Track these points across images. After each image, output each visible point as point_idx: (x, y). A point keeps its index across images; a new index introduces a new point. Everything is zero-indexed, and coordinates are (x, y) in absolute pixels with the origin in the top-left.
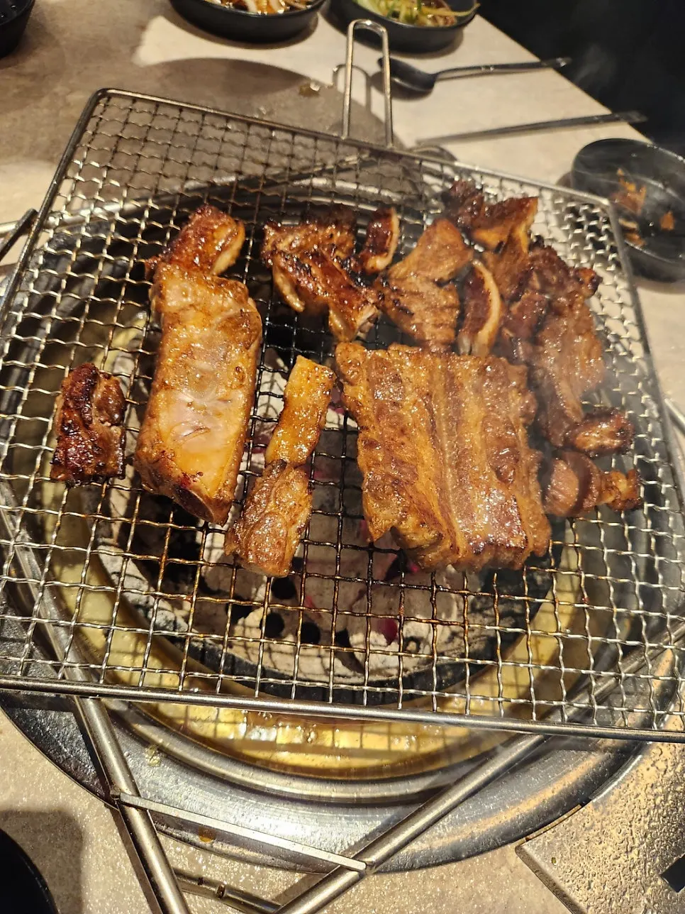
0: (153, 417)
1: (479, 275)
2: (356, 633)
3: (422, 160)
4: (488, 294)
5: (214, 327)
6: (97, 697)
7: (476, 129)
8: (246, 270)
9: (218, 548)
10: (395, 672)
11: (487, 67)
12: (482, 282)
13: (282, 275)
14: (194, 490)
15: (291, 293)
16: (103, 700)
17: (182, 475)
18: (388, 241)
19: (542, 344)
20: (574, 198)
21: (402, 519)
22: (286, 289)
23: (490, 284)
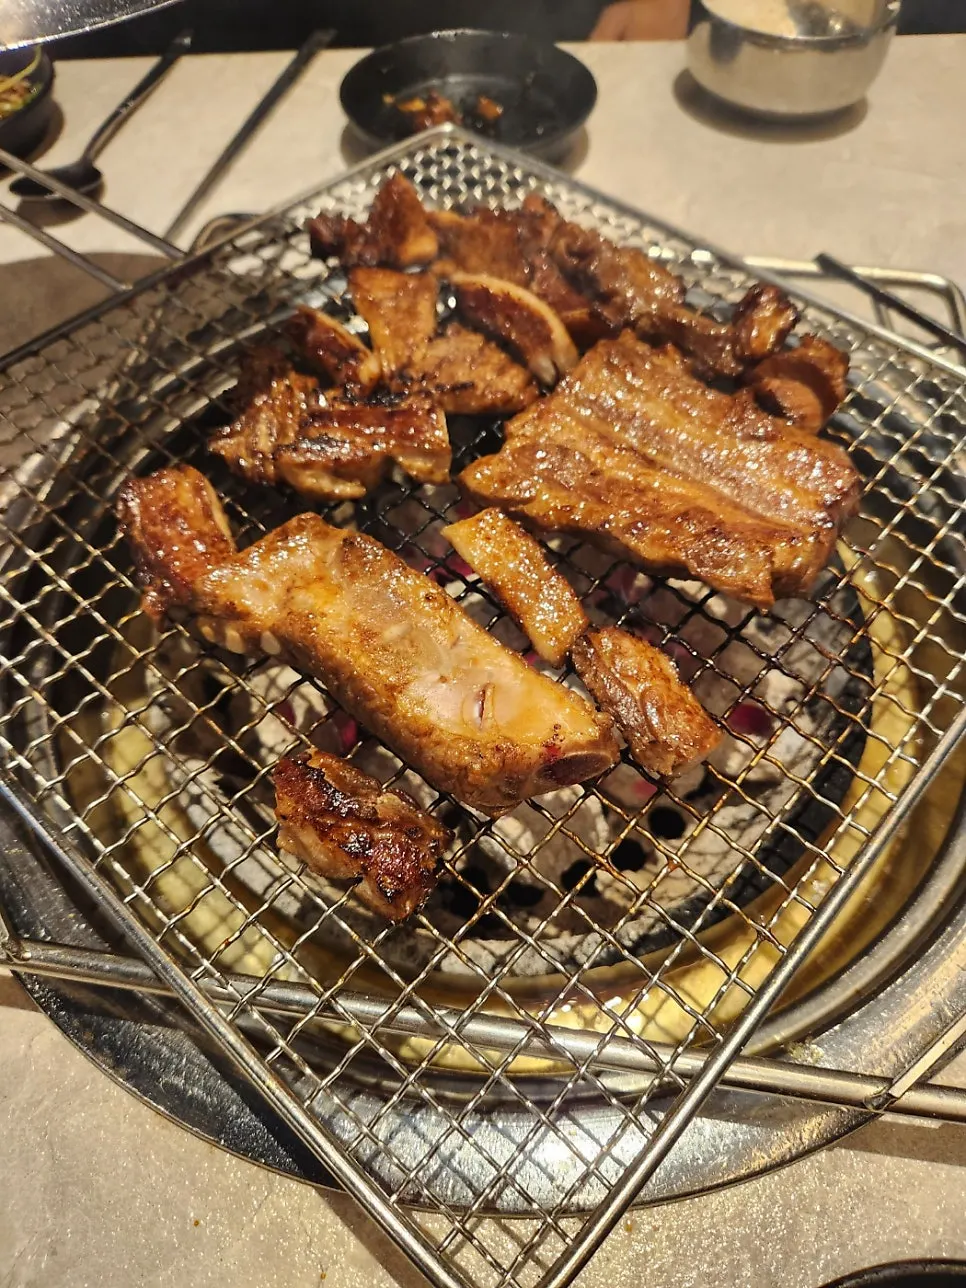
0: (428, 733)
1: (472, 289)
2: (728, 758)
3: (231, 242)
4: (507, 296)
5: (345, 585)
6: (736, 1056)
7: (199, 177)
8: (245, 514)
9: (519, 837)
10: (809, 746)
11: (124, 105)
12: (486, 291)
13: (308, 472)
14: (571, 750)
15: (334, 482)
16: (745, 1052)
17: (544, 749)
18: (340, 340)
19: (614, 293)
20: (412, 149)
21: (770, 559)
22: (326, 484)
23: (496, 285)
